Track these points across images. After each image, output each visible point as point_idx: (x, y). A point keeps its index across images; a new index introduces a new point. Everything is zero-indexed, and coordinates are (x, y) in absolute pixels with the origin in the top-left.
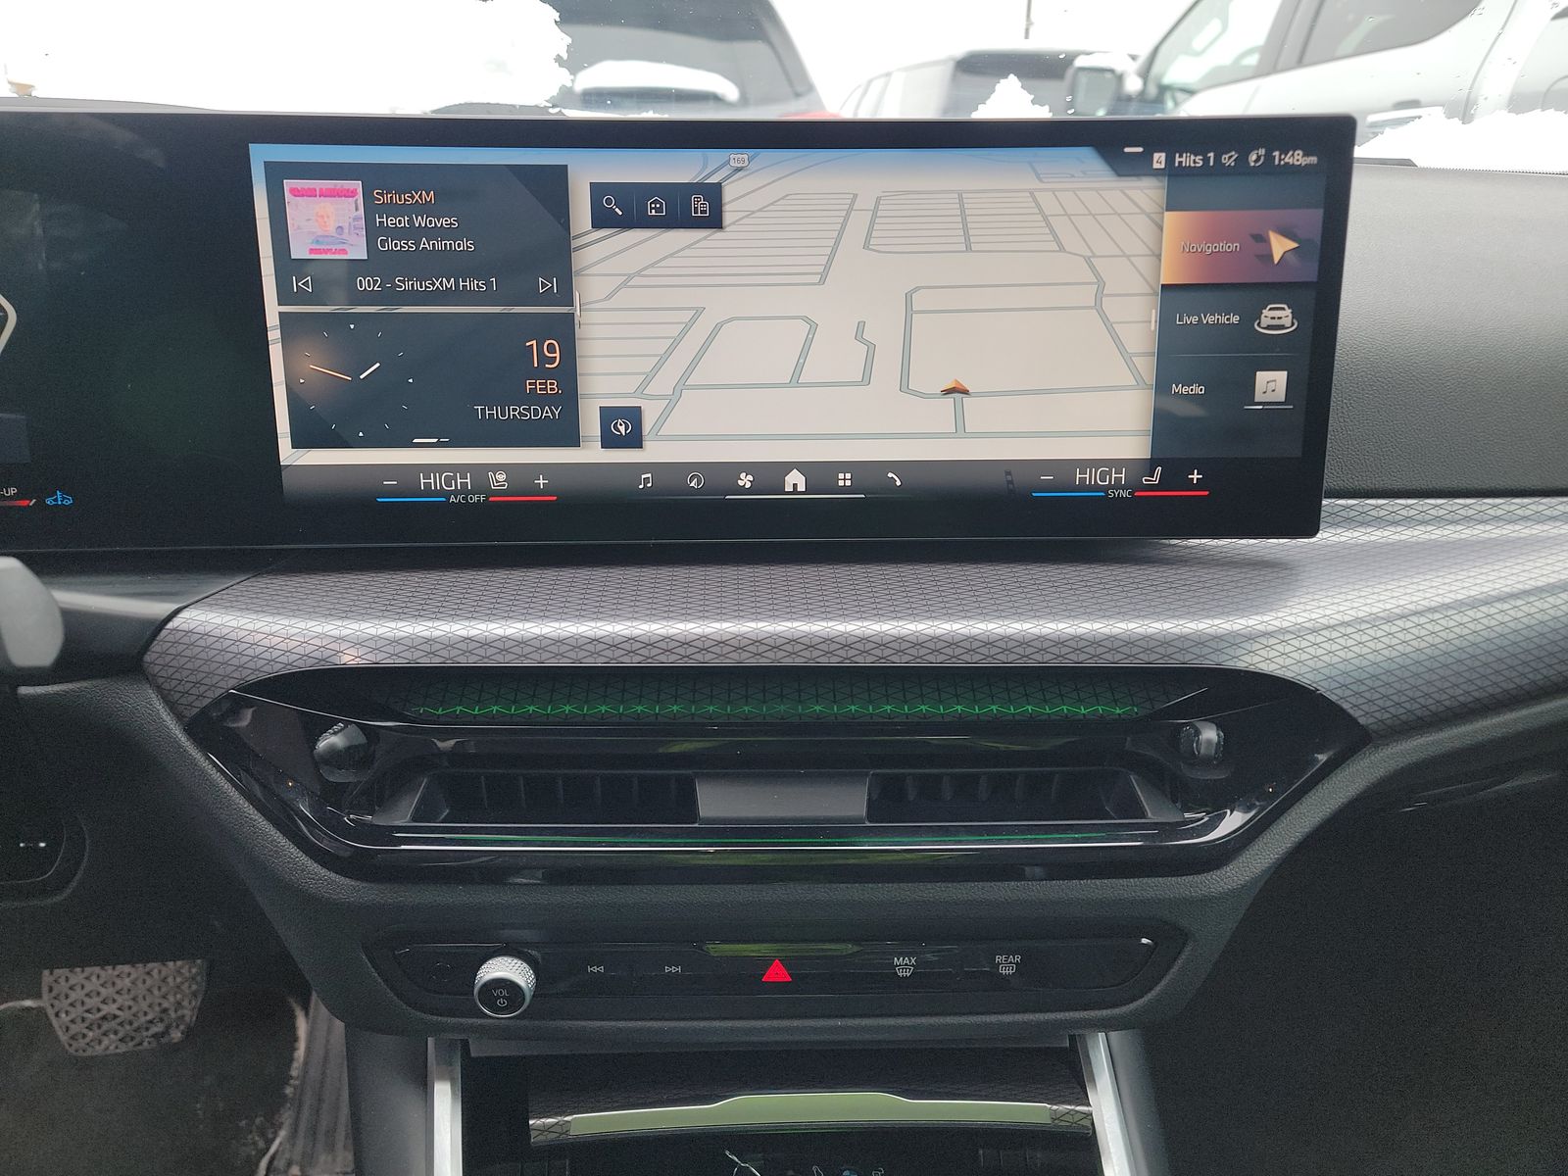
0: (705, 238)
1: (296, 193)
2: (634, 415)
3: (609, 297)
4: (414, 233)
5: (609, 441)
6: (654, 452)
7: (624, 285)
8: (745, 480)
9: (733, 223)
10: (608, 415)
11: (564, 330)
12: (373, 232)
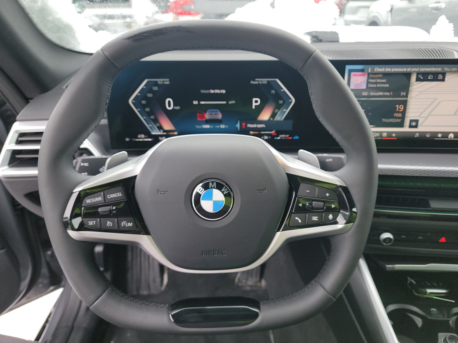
0: (440, 84)
1: (354, 75)
2: (417, 121)
3: (416, 96)
4: (376, 83)
5: (411, 126)
6: (420, 129)
7: (420, 94)
8: (440, 135)
9: (447, 80)
10: (411, 121)
11: (405, 103)
12: (368, 83)
